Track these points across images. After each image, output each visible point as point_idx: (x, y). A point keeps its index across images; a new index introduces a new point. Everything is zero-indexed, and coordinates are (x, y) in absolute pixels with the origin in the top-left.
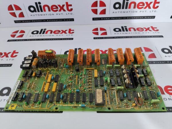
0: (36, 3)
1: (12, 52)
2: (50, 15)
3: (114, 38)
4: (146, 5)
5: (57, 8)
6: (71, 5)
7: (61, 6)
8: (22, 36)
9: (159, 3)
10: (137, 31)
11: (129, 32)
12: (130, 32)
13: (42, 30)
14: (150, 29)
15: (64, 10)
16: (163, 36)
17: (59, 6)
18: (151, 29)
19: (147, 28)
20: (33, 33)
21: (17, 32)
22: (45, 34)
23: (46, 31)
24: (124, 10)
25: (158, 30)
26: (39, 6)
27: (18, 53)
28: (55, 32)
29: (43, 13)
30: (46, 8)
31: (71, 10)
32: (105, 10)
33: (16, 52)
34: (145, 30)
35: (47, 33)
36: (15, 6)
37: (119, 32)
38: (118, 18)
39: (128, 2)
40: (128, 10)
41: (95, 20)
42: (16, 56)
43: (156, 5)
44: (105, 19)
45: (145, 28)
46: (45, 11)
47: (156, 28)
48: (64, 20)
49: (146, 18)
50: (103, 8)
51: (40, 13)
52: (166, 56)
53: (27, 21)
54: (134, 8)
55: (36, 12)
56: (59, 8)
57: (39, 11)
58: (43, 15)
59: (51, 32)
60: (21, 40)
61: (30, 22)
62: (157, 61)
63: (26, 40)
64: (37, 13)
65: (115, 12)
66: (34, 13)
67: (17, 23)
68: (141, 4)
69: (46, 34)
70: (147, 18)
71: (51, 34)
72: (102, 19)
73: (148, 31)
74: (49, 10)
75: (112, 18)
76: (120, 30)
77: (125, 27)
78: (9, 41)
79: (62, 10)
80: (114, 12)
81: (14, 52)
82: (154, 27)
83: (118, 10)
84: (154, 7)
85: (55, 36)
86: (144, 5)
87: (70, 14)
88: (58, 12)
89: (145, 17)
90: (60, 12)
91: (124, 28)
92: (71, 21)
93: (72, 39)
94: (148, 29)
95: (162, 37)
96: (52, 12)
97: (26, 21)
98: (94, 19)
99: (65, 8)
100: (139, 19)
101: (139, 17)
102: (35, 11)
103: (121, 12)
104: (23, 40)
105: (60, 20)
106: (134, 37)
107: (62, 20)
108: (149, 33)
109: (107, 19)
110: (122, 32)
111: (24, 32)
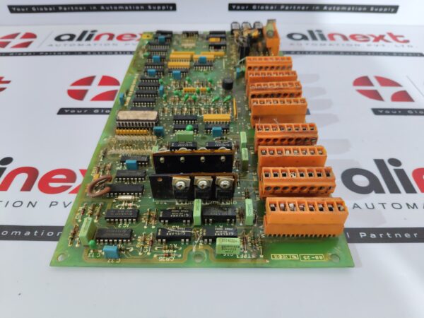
11: (328, 42)
12: (332, 42)
13: (84, 33)
14: (385, 38)
19: (377, 35)
20: (58, 39)
21: (14, 36)
22: (92, 41)
23: (96, 34)
25: (407, 41)
27: (8, 82)
28: (120, 38)
33: (4, 80)
34: (372, 39)
35: (98, 38)
37: (303, 42)
38: (299, 8)
41: (236, 9)
44: (262, 8)
45: (373, 36)
47: (402, 36)
48: (150, 7)
49: (374, 12)
53: (46, 9)
59: (111, 37)
60: (22, 54)
61: (52, 11)
62: (418, 110)
63: (37, 54)
67: (16, 12)
69: (97, 42)
70: (376, 10)
71: (111, 42)
72: (254, 7)
73: (381, 42)
75: (282, 7)
76: (304, 38)
77: (318, 31)
82: (395, 34)
85: (121, 46)
89: (372, 9)
91: (316, 34)
92: (169, 10)
94: (381, 38)
95: (421, 55)
97: (41, 9)
98: (232, 7)
100: (355, 11)
101: (355, 6)
104: (27, 54)
105: (137, 8)
106: (345, 53)
107: (142, 7)
108: (384, 46)
109: (267, 7)
110: (310, 41)
111: (34, 36)
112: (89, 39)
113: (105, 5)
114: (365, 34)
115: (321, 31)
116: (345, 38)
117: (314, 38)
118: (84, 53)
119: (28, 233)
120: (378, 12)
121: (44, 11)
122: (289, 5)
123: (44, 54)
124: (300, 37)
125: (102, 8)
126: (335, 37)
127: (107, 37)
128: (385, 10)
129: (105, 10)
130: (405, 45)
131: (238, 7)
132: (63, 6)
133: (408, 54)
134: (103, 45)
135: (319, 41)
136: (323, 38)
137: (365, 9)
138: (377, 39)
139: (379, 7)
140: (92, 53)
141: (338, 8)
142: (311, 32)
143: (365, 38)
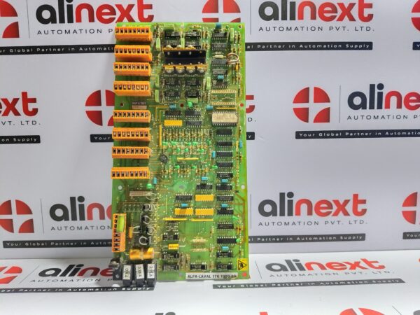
112: (72, 275)
113: (95, 241)
115: (298, 261)
116: (322, 267)
117: (293, 269)
118: (65, 290)
120: (348, 240)
122: (265, 237)
123: (24, 290)
124: (279, 268)
125: (92, 243)
126: (313, 266)
127: (92, 271)
128: (354, 238)
130: (382, 270)
132: (55, 241)
133: (387, 281)
134: (85, 280)
135: (298, 272)
136: (301, 268)
137: (335, 238)
138: (353, 266)
139: (347, 235)
140: (73, 290)
141: (310, 239)
143: (342, 266)
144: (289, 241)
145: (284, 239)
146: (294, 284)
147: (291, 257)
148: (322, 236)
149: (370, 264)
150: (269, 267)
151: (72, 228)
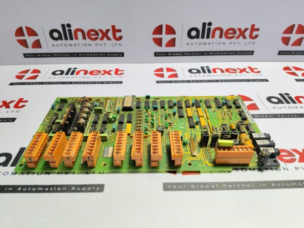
0: (63, 26)
1: (17, 100)
2: (85, 45)
3: (189, 81)
4: (238, 33)
5: (97, 34)
6: (120, 31)
7: (104, 31)
8: (35, 77)
9: (258, 30)
10: (226, 73)
12: (215, 74)
13: (69, 70)
14: (246, 70)
15: (109, 39)
16: (269, 80)
17: (101, 31)
18: (248, 70)
19: (242, 69)
20: (54, 73)
21: (26, 72)
22: (74, 75)
23: (77, 70)
24: (205, 40)
25: (259, 72)
26: (68, 30)
27: (26, 101)
28: (91, 73)
29: (74, 42)
30: (80, 34)
31: (121, 38)
32: (174, 40)
33: (23, 100)
34: (239, 71)
35: (78, 73)
36: (29, 29)
37: (198, 74)
38: (195, 54)
39: (210, 28)
40: (210, 40)
41: (159, 56)
42: (23, 106)
43: (255, 33)
44: (174, 54)
45: (239, 69)
46: (77, 38)
47: (256, 69)
48: (108, 55)
49: (240, 54)
50: (171, 37)
51: (69, 42)
52: (274, 108)
53: (46, 55)
54: (221, 37)
55: (62, 39)
56: (100, 35)
57: (66, 39)
58: (73, 45)
59: (86, 72)
60: (33, 83)
61: (50, 57)
62: (261, 115)
63: (42, 83)
64: (64, 42)
65: (190, 44)
66: (59, 42)
67: (28, 57)
68: (231, 32)
69: (77, 76)
70: (241, 53)
71: (85, 76)
72: (169, 54)
73: (244, 73)
74: (84, 38)
75: (186, 54)
76: (198, 72)
77: (206, 67)
78: (11, 84)
79: (105, 38)
80: (188, 44)
81: (21, 100)
82: (252, 67)
83: (195, 40)
84: (251, 37)
85: (92, 78)
86: (235, 32)
87: (118, 45)
88: (98, 41)
89: (239, 53)
90: (102, 42)
91: (206, 69)
92: (120, 56)
93: (121, 82)
94: (244, 70)
95: (267, 80)
96: (88, 41)
97: (43, 55)
98: (157, 54)
99: (110, 34)
100: (228, 55)
101: (228, 52)
102: (60, 38)
103: (200, 44)
104: (36, 83)
105: (101, 55)
106: (222, 81)
107: (104, 55)
108: (245, 75)
109: (177, 54)
110: (202, 74)
111: (39, 72)
112: (72, 74)
113: (82, 53)
114: (235, 68)
115: (208, 67)
116: (222, 71)
117: (204, 72)
118: (70, 83)
119: (47, 189)
120: (242, 54)
121: (45, 57)
122: (190, 52)
123: (46, 83)
125: (80, 55)
126: (217, 70)
127: (84, 72)
128: (246, 53)
129: (82, 56)
130: (258, 74)
131: (160, 54)
132: (56, 54)
133: (259, 80)
134: (81, 77)
135: (207, 74)
136: (209, 71)
137: (234, 53)
138: (241, 71)
139: (243, 52)
140: (75, 83)
141: (218, 53)
142: (202, 68)
143: (235, 71)
144: (205, 55)
145: (202, 54)
146: (203, 81)
147: (204, 65)
148: (226, 52)
149: (252, 70)
150: (190, 71)
151: (66, 45)
